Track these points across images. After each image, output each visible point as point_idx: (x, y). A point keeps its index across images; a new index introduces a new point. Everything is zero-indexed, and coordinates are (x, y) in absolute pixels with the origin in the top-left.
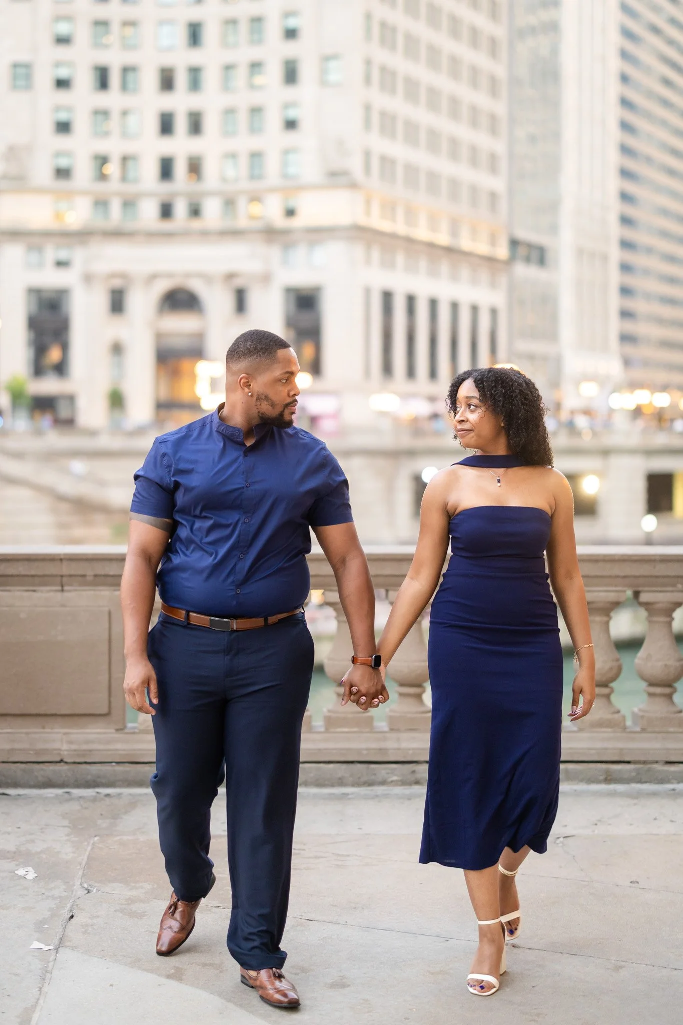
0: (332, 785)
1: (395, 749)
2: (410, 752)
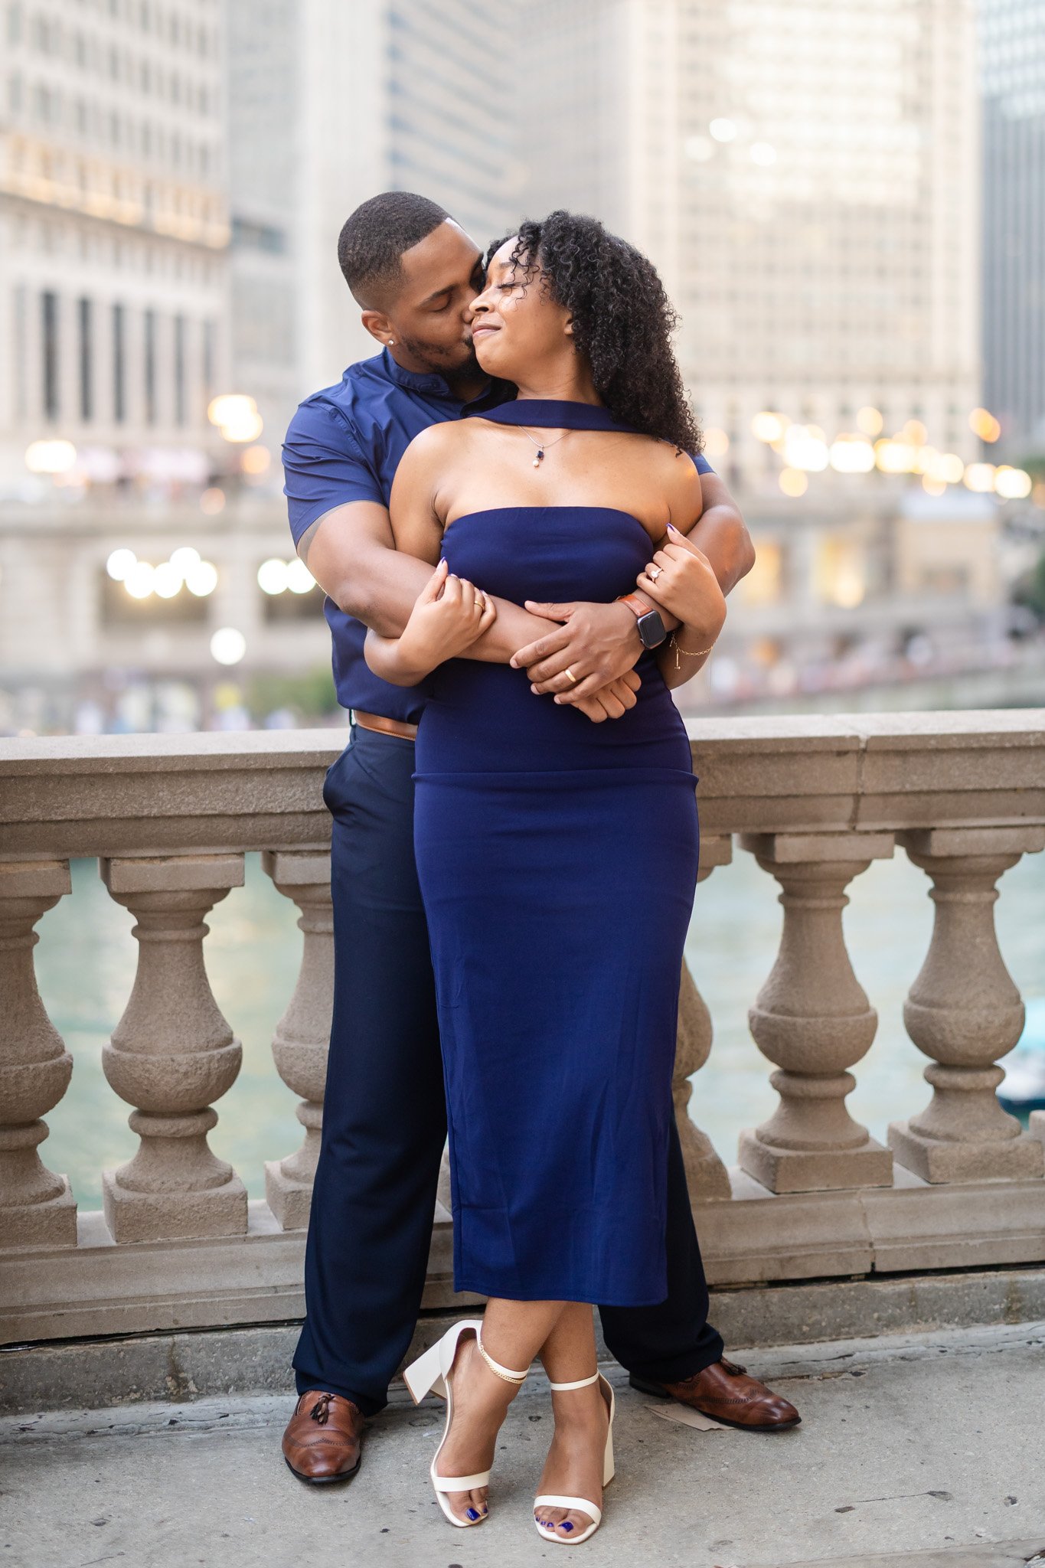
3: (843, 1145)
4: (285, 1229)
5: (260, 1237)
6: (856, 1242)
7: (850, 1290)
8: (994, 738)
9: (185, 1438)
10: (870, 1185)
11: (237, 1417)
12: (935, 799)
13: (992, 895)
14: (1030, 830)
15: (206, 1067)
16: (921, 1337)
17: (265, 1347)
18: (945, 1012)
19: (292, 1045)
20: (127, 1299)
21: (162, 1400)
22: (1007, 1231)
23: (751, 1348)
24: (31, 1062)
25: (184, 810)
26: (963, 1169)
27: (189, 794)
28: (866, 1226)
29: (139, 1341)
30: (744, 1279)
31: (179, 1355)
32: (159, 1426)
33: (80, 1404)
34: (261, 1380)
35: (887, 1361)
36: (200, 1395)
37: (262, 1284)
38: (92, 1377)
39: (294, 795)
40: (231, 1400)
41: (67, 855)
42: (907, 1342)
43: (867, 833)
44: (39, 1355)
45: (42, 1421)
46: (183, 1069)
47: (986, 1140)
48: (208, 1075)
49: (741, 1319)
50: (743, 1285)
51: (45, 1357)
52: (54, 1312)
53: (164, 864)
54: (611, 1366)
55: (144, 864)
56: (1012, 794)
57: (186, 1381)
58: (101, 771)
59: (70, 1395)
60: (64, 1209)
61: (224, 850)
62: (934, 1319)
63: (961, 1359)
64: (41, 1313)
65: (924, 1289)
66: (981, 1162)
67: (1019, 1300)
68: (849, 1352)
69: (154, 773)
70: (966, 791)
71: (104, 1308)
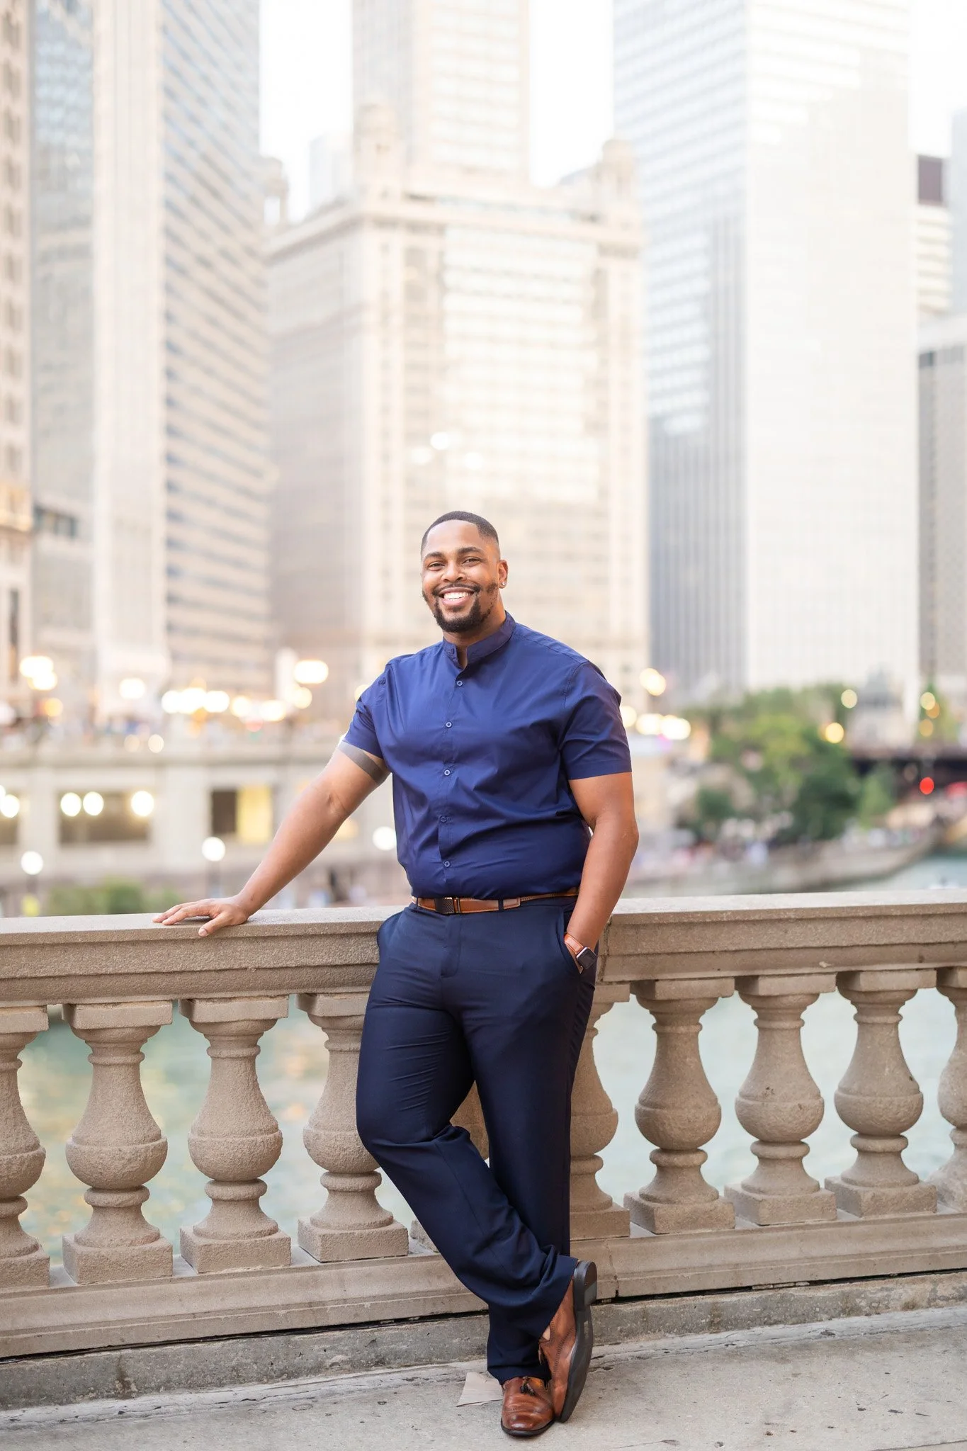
0: (222, 1385)
1: (337, 1301)
2: (367, 1304)
3: (594, 1207)
4: (200, 1273)
5: (182, 1278)
6: (605, 1275)
7: (601, 1310)
8: (699, 915)
9: (132, 1423)
10: (614, 1236)
11: (167, 1408)
12: (659, 958)
13: (697, 1027)
14: (724, 980)
15: (144, 1155)
16: (651, 1343)
17: (186, 1357)
18: (665, 1111)
19: (204, 1139)
20: (87, 1324)
21: (112, 1397)
22: (710, 1266)
24: (17, 1152)
25: (131, 969)
26: (679, 1223)
27: (135, 958)
28: (611, 1264)
29: (95, 1355)
31: (124, 1364)
32: (112, 1416)
33: (53, 1401)
34: (183, 1382)
35: (628, 1360)
36: (139, 1394)
37: (184, 1312)
38: (61, 1381)
39: (209, 958)
40: (162, 1396)
41: (47, 1002)
42: (641, 1347)
43: (611, 983)
44: (24, 1366)
45: (25, 1414)
46: (127, 1157)
47: (695, 1202)
48: (145, 1160)
51: (27, 1368)
52: (35, 1334)
53: (115, 1008)
54: (433, 1367)
55: (101, 1008)
56: (711, 955)
57: (129, 1383)
58: (73, 941)
59: (46, 1395)
60: (41, 1260)
61: (158, 998)
62: (660, 1331)
63: (680, 1358)
64: (25, 1335)
65: (653, 1310)
66: (691, 1218)
67: (719, 1316)
68: (602, 1355)
69: (110, 942)
70: (680, 953)
71: (71, 1331)
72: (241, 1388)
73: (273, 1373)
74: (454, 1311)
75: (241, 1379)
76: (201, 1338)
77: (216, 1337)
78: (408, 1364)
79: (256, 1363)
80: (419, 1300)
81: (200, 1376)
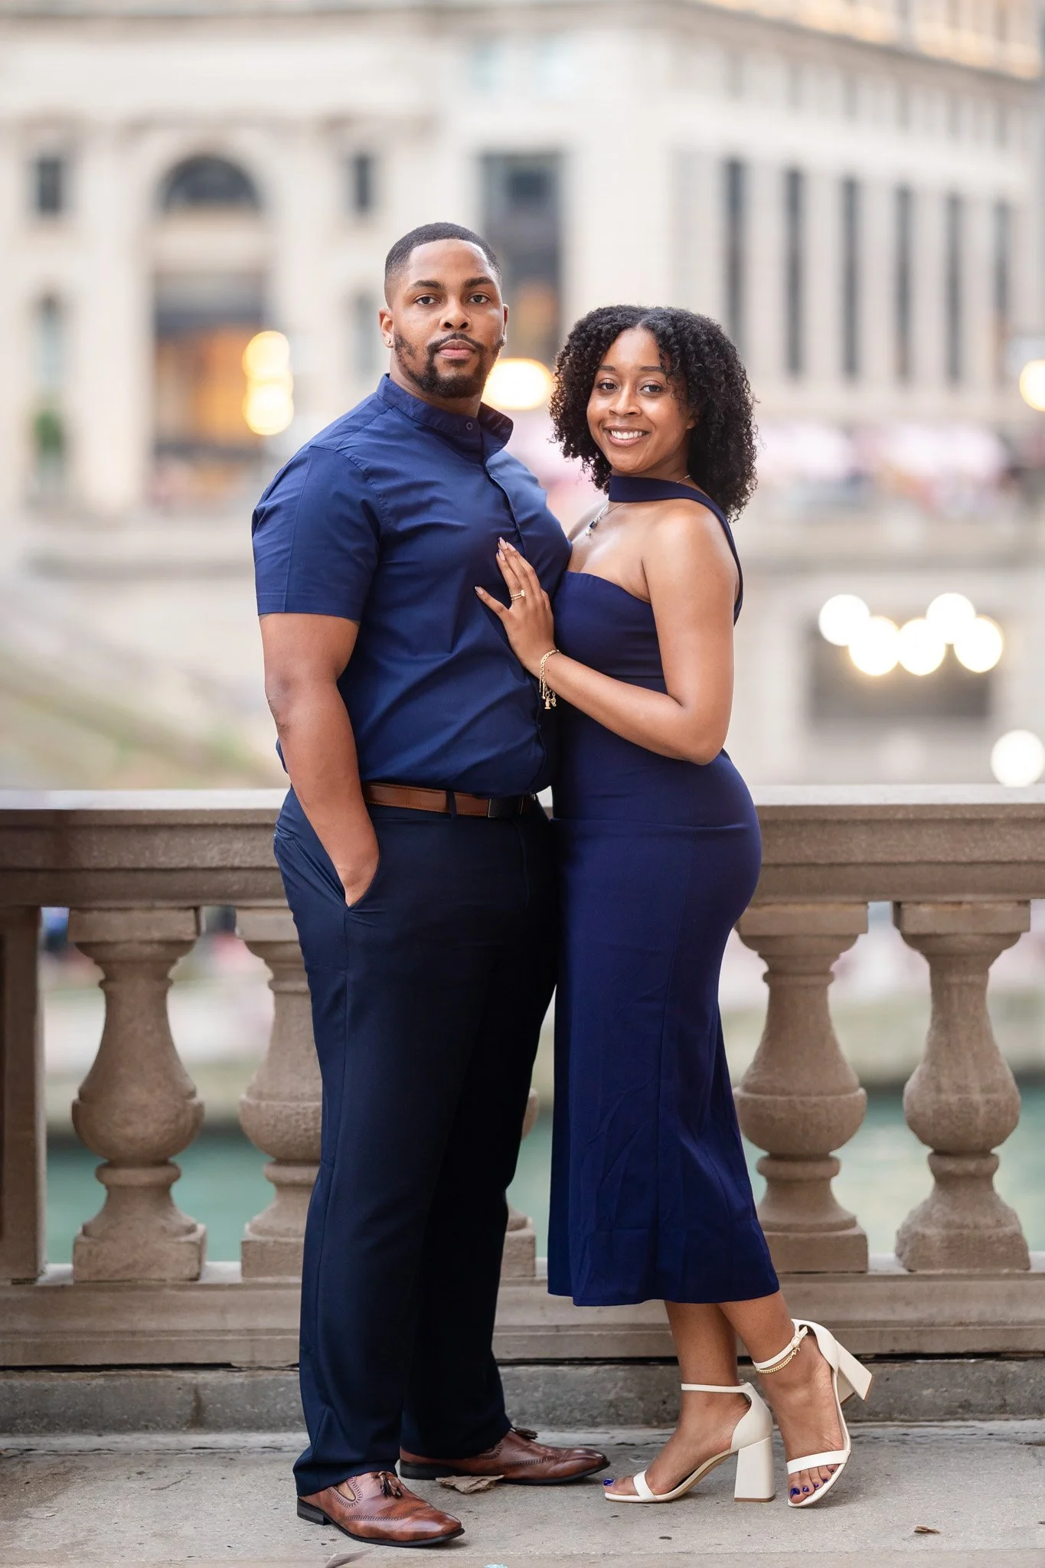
17: (546, 1384)
23: (1039, 1419)
30: (1032, 1348)
34: (542, 1415)
49: (1028, 1389)
50: (1032, 1355)
72: (621, 1431)
73: (665, 1415)
74: (927, 1350)
75: (622, 1419)
76: (566, 1359)
77: (587, 1359)
78: (858, 1418)
79: (641, 1399)
80: (873, 1332)
81: (566, 1409)
